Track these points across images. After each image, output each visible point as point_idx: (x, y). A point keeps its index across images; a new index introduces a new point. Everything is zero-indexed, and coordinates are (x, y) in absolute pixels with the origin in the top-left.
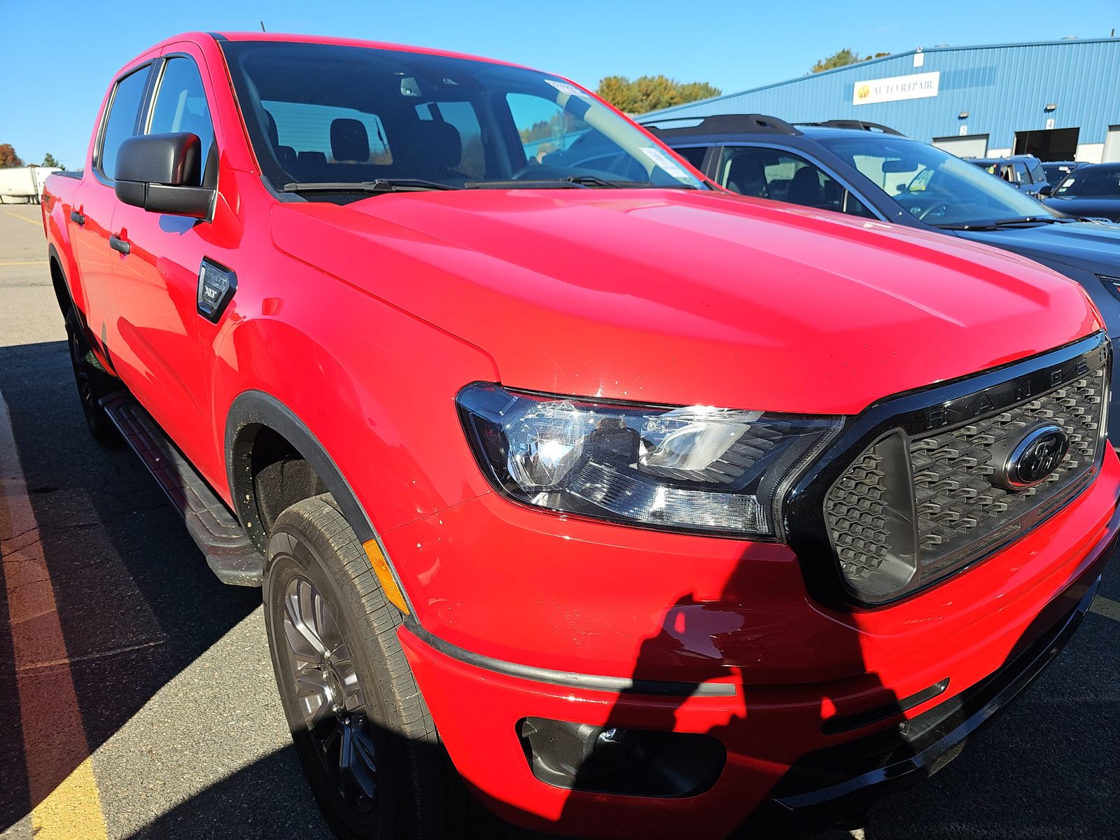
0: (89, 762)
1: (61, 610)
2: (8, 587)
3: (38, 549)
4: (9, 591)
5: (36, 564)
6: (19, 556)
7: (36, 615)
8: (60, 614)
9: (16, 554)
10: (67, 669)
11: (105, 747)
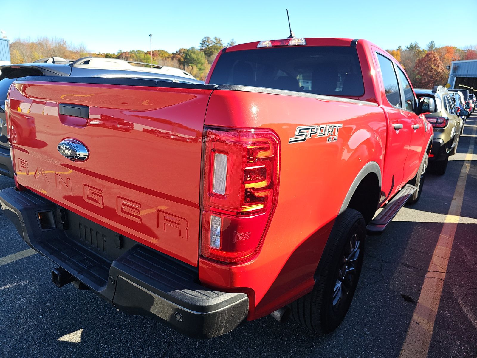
0: (445, 222)
1: (436, 245)
2: (448, 260)
3: (431, 268)
4: (448, 259)
5: (435, 262)
6: (439, 269)
7: (443, 247)
8: (436, 244)
9: (440, 271)
10: (441, 234)
11: (442, 222)
